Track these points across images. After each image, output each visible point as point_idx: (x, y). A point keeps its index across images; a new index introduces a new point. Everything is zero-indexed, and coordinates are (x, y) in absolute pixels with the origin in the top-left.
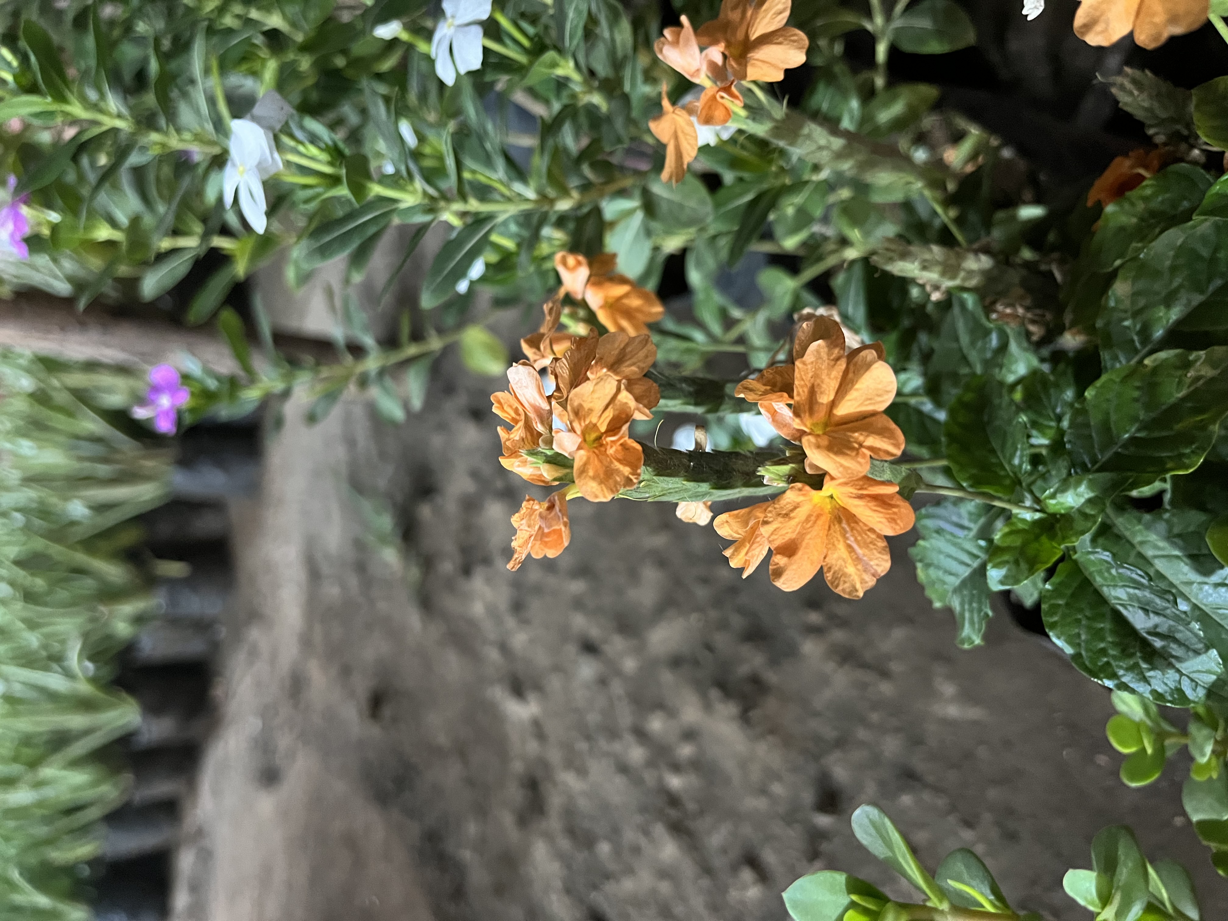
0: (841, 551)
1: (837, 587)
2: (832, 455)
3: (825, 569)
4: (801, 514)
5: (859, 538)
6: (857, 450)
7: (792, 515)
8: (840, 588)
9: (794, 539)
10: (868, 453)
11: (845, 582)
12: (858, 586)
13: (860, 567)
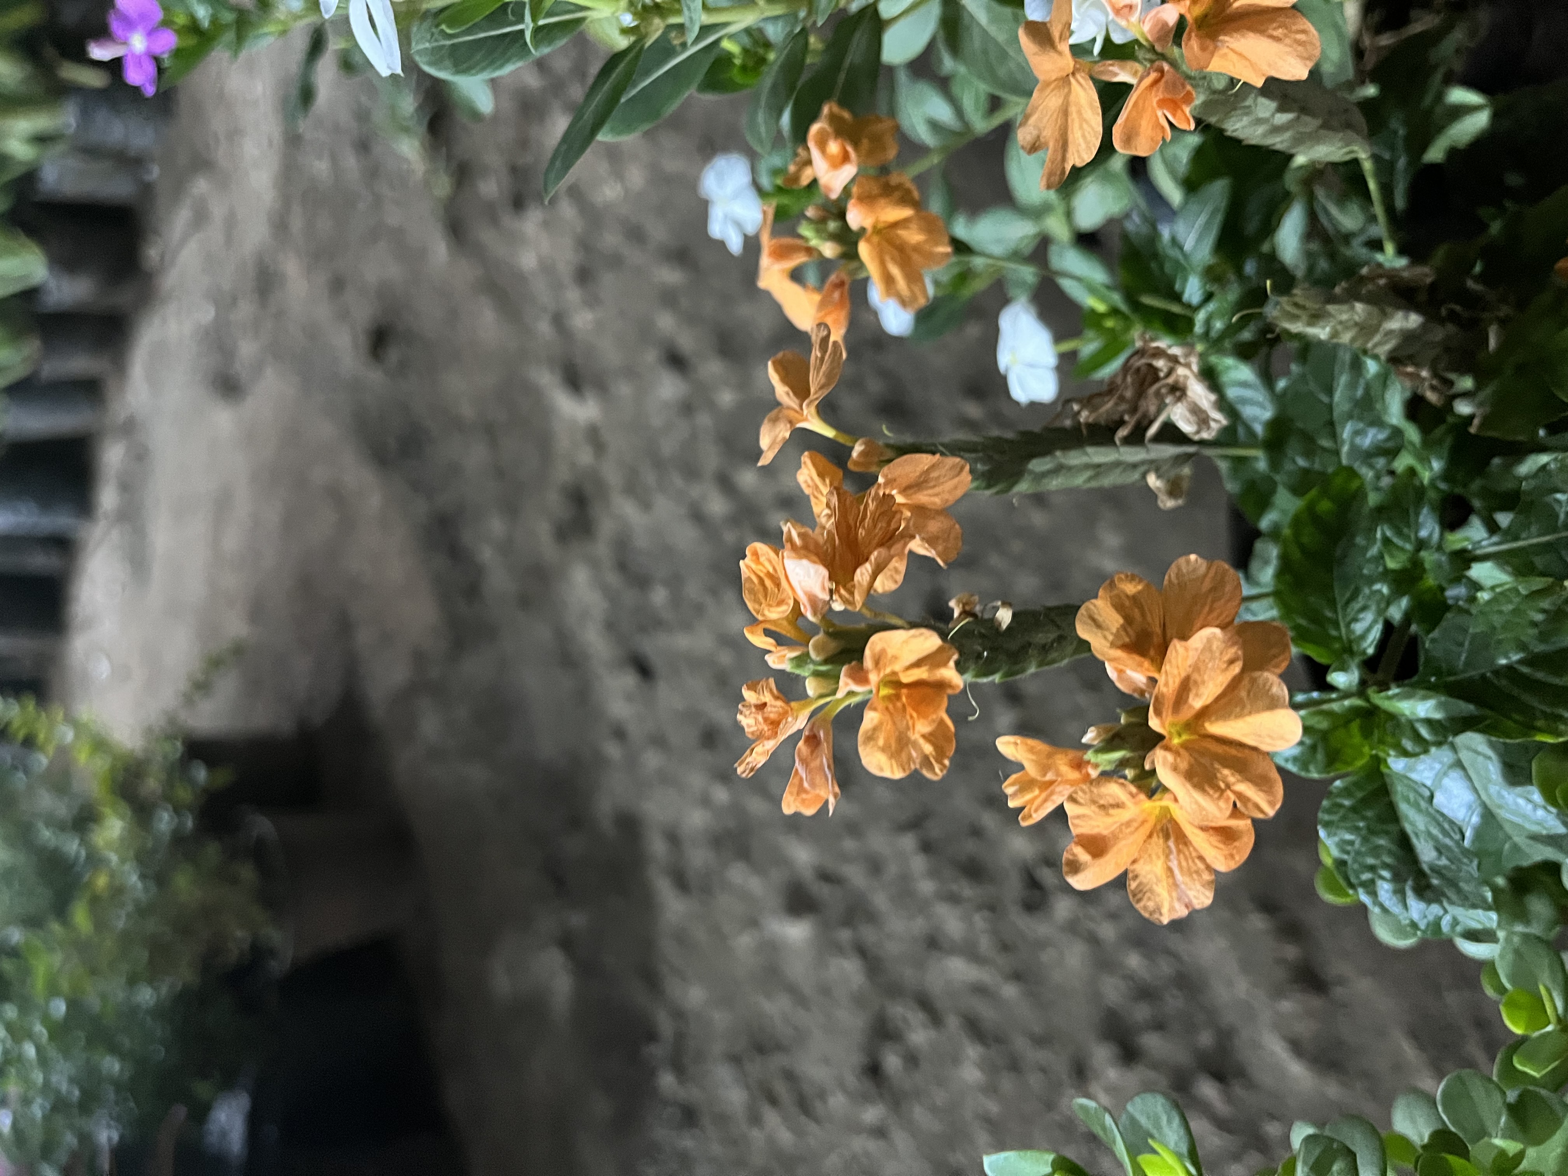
0: (1158, 867)
1: (1139, 901)
2: (1189, 786)
3: (1130, 875)
4: (1124, 815)
5: (1184, 864)
6: (1222, 792)
7: (1112, 811)
8: (1142, 904)
9: (1105, 836)
10: (1233, 797)
11: (1149, 899)
12: (1165, 910)
13: (1174, 894)
